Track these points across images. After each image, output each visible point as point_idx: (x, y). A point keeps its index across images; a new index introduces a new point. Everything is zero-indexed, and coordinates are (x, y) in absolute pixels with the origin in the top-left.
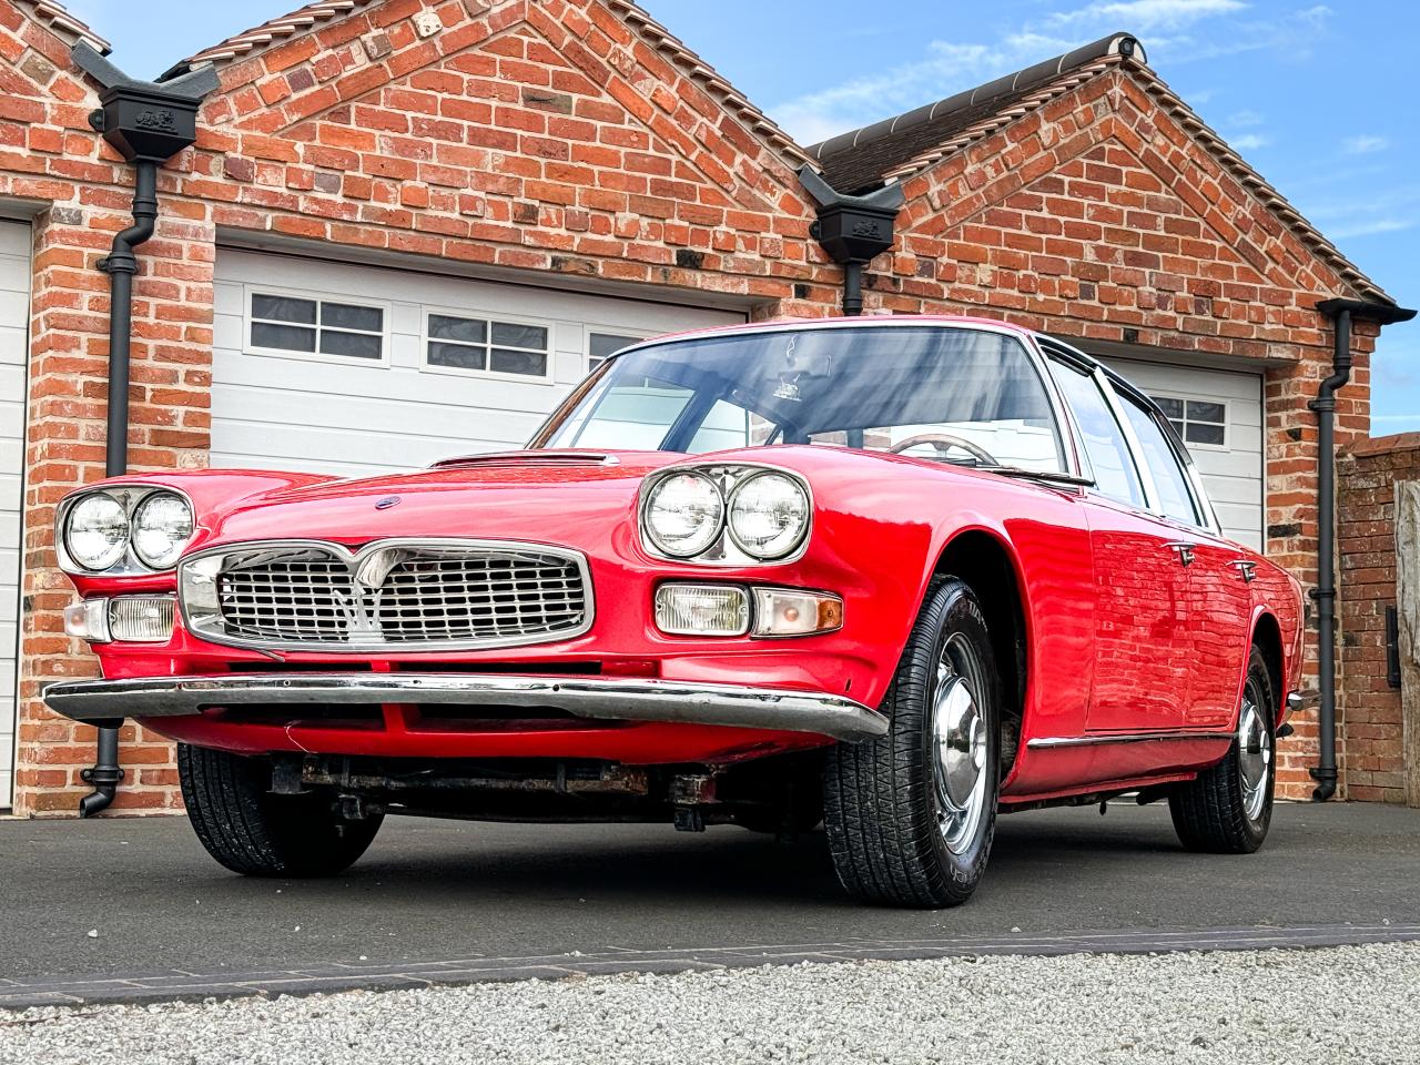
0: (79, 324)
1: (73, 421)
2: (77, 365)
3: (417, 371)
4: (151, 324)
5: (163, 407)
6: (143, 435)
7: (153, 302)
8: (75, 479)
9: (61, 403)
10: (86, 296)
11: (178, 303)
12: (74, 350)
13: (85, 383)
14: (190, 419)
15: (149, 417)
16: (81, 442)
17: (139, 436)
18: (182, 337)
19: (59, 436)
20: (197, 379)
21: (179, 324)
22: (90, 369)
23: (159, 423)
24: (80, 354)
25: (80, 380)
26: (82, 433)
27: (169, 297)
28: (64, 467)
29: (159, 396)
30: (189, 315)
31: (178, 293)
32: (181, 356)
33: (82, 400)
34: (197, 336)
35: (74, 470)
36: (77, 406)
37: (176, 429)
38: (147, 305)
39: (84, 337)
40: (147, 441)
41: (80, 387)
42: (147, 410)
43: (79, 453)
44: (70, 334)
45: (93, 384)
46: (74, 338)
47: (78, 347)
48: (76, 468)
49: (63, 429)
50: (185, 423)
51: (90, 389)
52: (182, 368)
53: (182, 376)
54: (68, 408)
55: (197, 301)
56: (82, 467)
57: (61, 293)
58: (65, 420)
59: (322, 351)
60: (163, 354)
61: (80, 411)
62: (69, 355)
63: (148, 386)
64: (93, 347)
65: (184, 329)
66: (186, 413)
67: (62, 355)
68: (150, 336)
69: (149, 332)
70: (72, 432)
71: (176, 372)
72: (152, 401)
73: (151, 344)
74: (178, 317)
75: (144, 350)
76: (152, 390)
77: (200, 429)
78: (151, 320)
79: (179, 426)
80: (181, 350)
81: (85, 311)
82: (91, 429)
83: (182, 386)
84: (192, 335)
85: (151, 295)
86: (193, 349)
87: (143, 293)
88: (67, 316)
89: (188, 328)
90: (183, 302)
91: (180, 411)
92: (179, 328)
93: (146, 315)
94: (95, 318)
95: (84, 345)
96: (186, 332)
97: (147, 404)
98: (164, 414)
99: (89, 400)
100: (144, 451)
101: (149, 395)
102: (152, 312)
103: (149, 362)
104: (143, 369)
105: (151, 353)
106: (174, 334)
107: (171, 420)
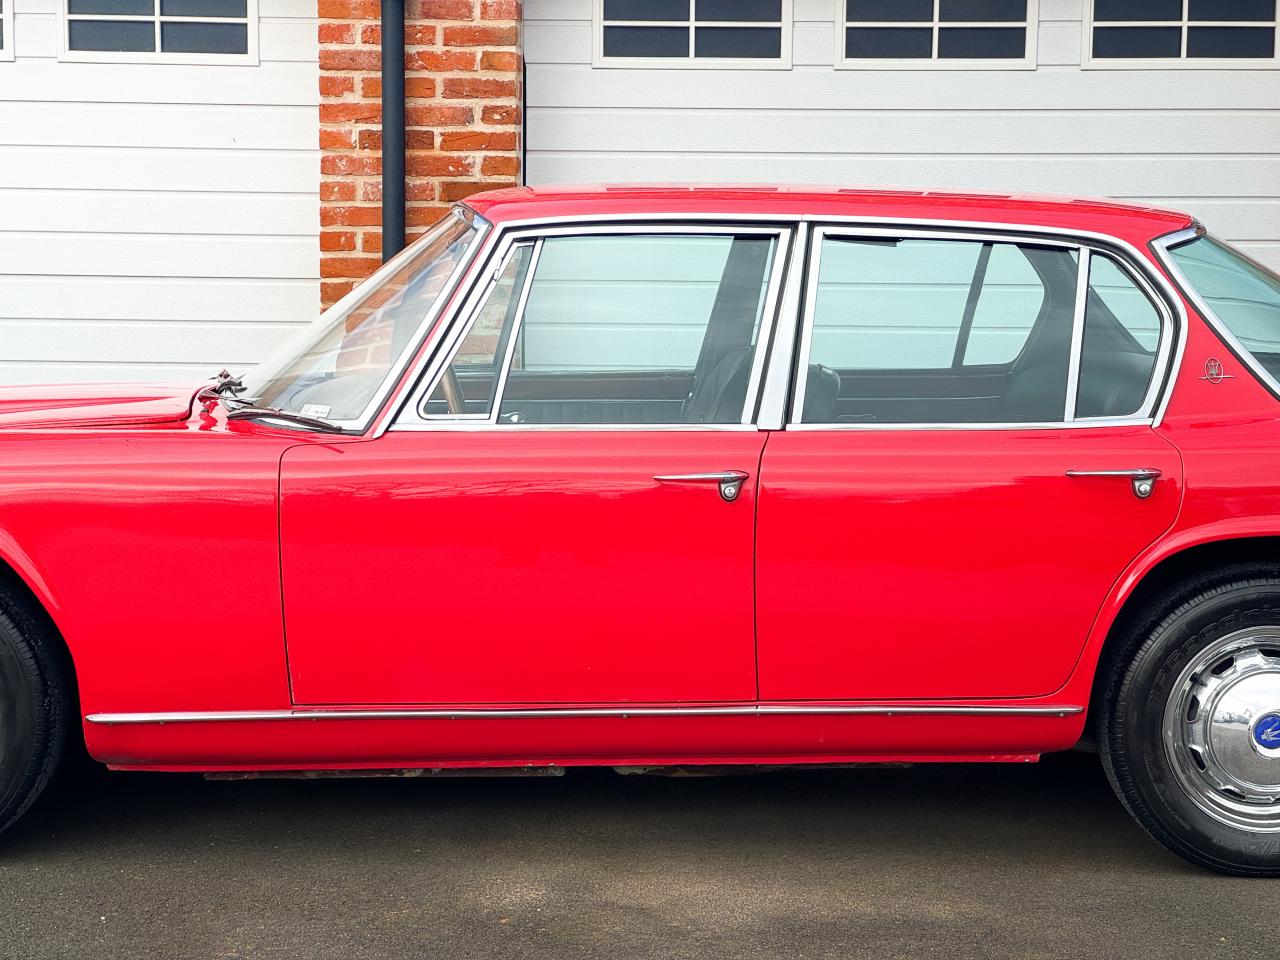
0: (352, 62)
1: (349, 180)
2: (351, 112)
3: (830, 69)
4: (439, 53)
5: (455, 154)
6: (432, 190)
7: (440, 25)
8: (353, 247)
9: (334, 159)
10: (359, 26)
11: (473, 24)
12: (346, 94)
13: (360, 133)
14: (490, 166)
15: (438, 167)
16: (359, 204)
17: (425, 192)
18: (477, 65)
19: (333, 198)
20: (497, 117)
21: (473, 49)
22: (366, 115)
23: (451, 174)
24: (354, 98)
25: (354, 130)
26: (360, 193)
27: (461, 17)
28: (339, 235)
29: (450, 141)
30: (485, 37)
31: (471, 12)
32: (477, 89)
33: (357, 154)
34: (495, 62)
35: (351, 237)
36: (352, 161)
37: (473, 180)
38: (432, 29)
39: (357, 77)
40: (437, 199)
41: (355, 137)
42: (436, 159)
43: (356, 217)
44: (341, 74)
45: (371, 133)
46: (345, 80)
47: (351, 89)
48: (353, 235)
49: (336, 189)
50: (484, 171)
51: (367, 139)
52: (477, 105)
53: (478, 114)
54: (342, 165)
55: (495, 18)
56: (360, 233)
57: (329, 26)
58: (339, 179)
59: (698, 54)
60: (454, 89)
61: (356, 167)
62: (339, 101)
63: (437, 130)
64: (368, 88)
65: (479, 56)
66: (485, 159)
67: (333, 101)
68: (439, 69)
69: (434, 62)
70: (348, 192)
71: (471, 110)
72: (442, 149)
73: (440, 78)
74: (470, 41)
75: (429, 88)
76: (442, 134)
77: (503, 177)
78: (439, 48)
79: (476, 176)
80: (475, 82)
81: (358, 45)
82: (368, 188)
83: (479, 127)
84: (489, 62)
85: (437, 17)
86: (491, 79)
87: (427, 16)
88: (337, 53)
89: (485, 54)
90: (477, 22)
91: (477, 157)
92: (473, 55)
93: (432, 42)
94: (370, 53)
95: (358, 86)
96: (482, 60)
97: (437, 152)
98: (458, 162)
99: (367, 153)
100: (433, 210)
101: (438, 140)
102: (439, 38)
103: (438, 101)
104: (429, 110)
105: (440, 89)
106: (467, 63)
107: (466, 169)
